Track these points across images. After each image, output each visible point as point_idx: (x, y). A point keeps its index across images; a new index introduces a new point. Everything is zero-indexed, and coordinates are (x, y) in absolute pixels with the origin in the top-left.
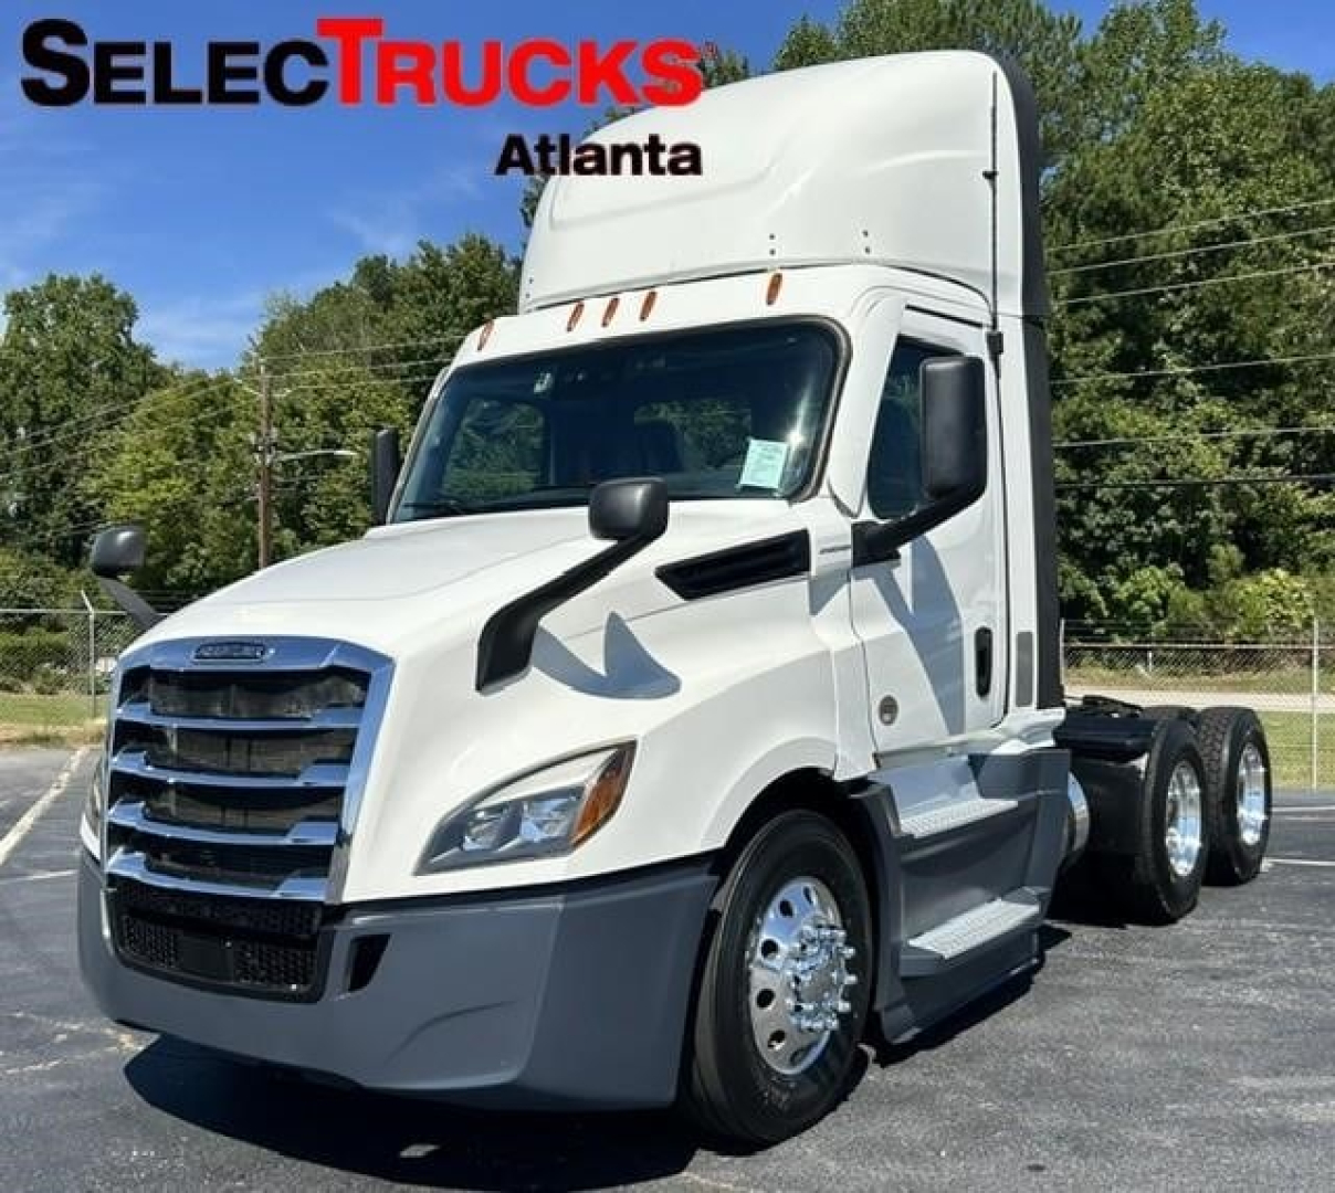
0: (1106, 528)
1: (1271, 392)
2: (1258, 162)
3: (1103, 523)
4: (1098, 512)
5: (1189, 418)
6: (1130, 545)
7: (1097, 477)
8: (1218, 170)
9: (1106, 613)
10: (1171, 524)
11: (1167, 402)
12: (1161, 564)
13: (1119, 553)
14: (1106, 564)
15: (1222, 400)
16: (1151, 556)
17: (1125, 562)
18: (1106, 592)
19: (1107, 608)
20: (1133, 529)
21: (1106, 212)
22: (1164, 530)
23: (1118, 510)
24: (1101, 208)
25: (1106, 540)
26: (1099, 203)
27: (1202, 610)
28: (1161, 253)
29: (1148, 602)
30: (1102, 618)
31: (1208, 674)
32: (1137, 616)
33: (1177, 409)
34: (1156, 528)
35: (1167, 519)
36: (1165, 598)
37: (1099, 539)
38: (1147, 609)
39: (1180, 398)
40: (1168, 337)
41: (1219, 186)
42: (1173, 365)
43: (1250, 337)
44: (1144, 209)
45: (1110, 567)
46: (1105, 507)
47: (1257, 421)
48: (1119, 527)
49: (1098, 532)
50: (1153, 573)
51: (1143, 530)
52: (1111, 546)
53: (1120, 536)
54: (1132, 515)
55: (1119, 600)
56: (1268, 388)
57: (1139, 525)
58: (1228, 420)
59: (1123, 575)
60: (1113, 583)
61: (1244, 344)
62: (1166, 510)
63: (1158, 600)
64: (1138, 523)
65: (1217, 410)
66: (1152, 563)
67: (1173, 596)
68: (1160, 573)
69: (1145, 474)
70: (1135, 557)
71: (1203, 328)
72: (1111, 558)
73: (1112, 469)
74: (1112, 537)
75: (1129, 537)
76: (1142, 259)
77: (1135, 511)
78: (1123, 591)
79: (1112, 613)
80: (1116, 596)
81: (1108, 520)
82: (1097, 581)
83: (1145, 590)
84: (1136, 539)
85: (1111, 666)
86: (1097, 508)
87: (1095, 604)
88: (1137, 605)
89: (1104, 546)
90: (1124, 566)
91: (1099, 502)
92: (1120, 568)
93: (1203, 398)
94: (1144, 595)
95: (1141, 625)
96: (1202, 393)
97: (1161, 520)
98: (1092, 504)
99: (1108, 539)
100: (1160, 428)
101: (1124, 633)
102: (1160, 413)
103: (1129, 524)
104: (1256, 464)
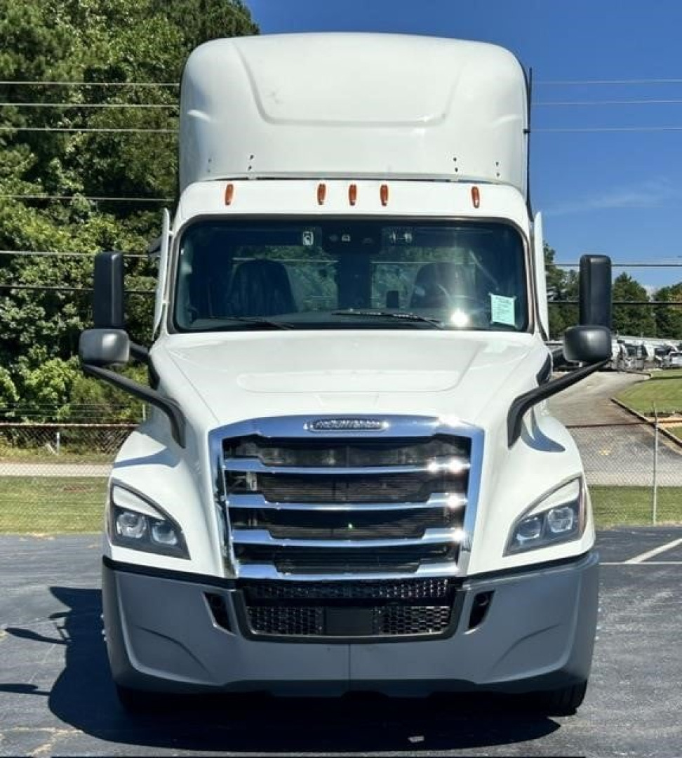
0: (19, 322)
1: (151, 214)
2: (131, 15)
3: (18, 317)
4: (13, 306)
5: (87, 230)
6: (40, 338)
7: (12, 275)
8: (104, 17)
9: (17, 398)
10: (76, 320)
11: (64, 214)
12: (65, 357)
13: (31, 345)
14: (18, 354)
15: (111, 217)
16: (57, 348)
17: (36, 354)
18: (17, 378)
19: (17, 393)
20: (43, 323)
21: (18, 39)
22: (67, 324)
23: (32, 306)
24: (14, 34)
25: (18, 332)
26: (11, 28)
27: (102, 396)
28: (65, 81)
29: (56, 389)
30: (13, 401)
31: (103, 452)
32: (45, 399)
33: (72, 220)
34: (61, 324)
35: (71, 316)
36: (69, 384)
37: (14, 331)
38: (54, 395)
39: (75, 212)
40: (61, 156)
41: (103, 30)
42: (68, 180)
43: (136, 165)
44: (50, 42)
45: (22, 358)
46: (20, 303)
47: (141, 238)
48: (31, 321)
49: (13, 325)
50: (59, 364)
51: (51, 324)
52: (24, 338)
53: (32, 329)
54: (42, 310)
55: (30, 386)
56: (150, 211)
57: (47, 321)
58: (118, 235)
59: (34, 365)
60: (25, 371)
61: (131, 170)
62: (70, 309)
63: (63, 386)
64: (47, 319)
65: (110, 227)
66: (57, 355)
67: (75, 382)
68: (64, 364)
69: (55, 275)
70: (45, 350)
71: (94, 153)
72: (23, 349)
73: (24, 269)
74: (25, 329)
75: (39, 331)
76: (47, 83)
77: (46, 310)
78: (33, 378)
79: (22, 397)
80: (27, 382)
81: (22, 314)
82: (10, 369)
83: (51, 378)
84: (45, 332)
85: (21, 444)
86: (13, 303)
87: (8, 389)
88: (46, 391)
89: (18, 337)
90: (35, 357)
91: (13, 298)
92: (30, 359)
93: (94, 213)
94: (52, 382)
95: (48, 407)
96: (93, 209)
97: (65, 316)
98: (7, 298)
99: (22, 331)
100: (64, 236)
101: (33, 415)
102: (59, 223)
103: (40, 319)
104: (141, 274)
